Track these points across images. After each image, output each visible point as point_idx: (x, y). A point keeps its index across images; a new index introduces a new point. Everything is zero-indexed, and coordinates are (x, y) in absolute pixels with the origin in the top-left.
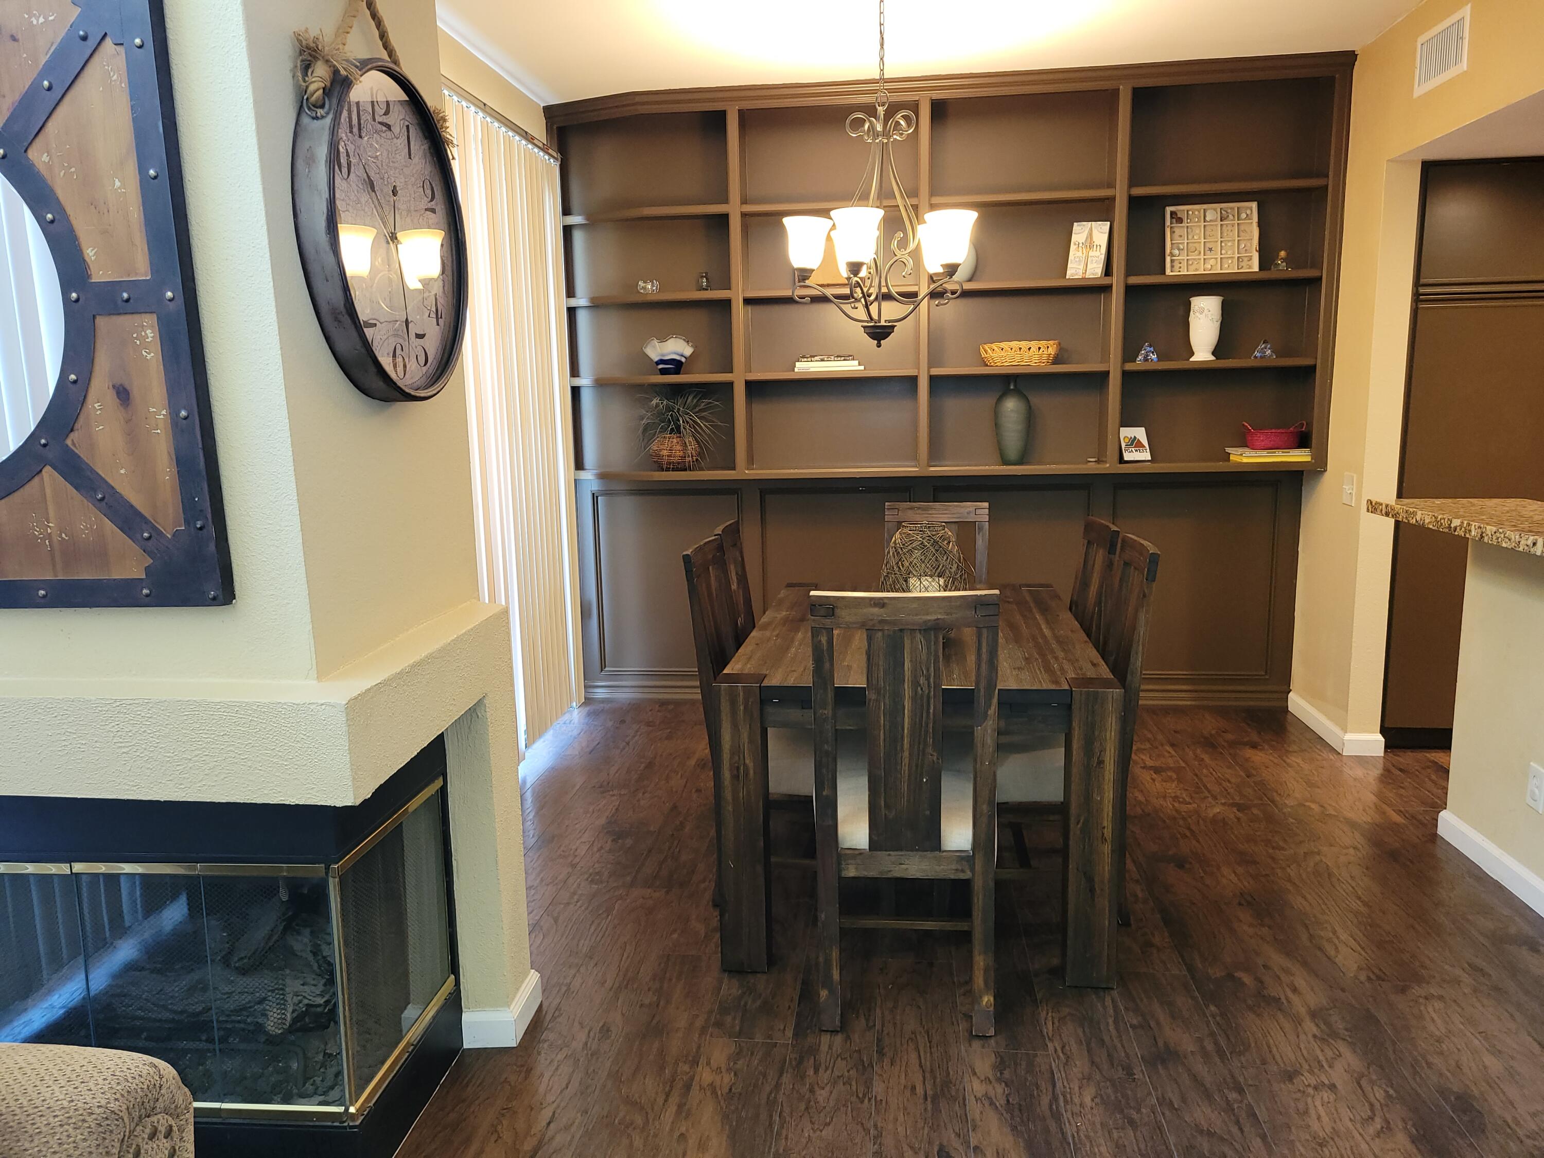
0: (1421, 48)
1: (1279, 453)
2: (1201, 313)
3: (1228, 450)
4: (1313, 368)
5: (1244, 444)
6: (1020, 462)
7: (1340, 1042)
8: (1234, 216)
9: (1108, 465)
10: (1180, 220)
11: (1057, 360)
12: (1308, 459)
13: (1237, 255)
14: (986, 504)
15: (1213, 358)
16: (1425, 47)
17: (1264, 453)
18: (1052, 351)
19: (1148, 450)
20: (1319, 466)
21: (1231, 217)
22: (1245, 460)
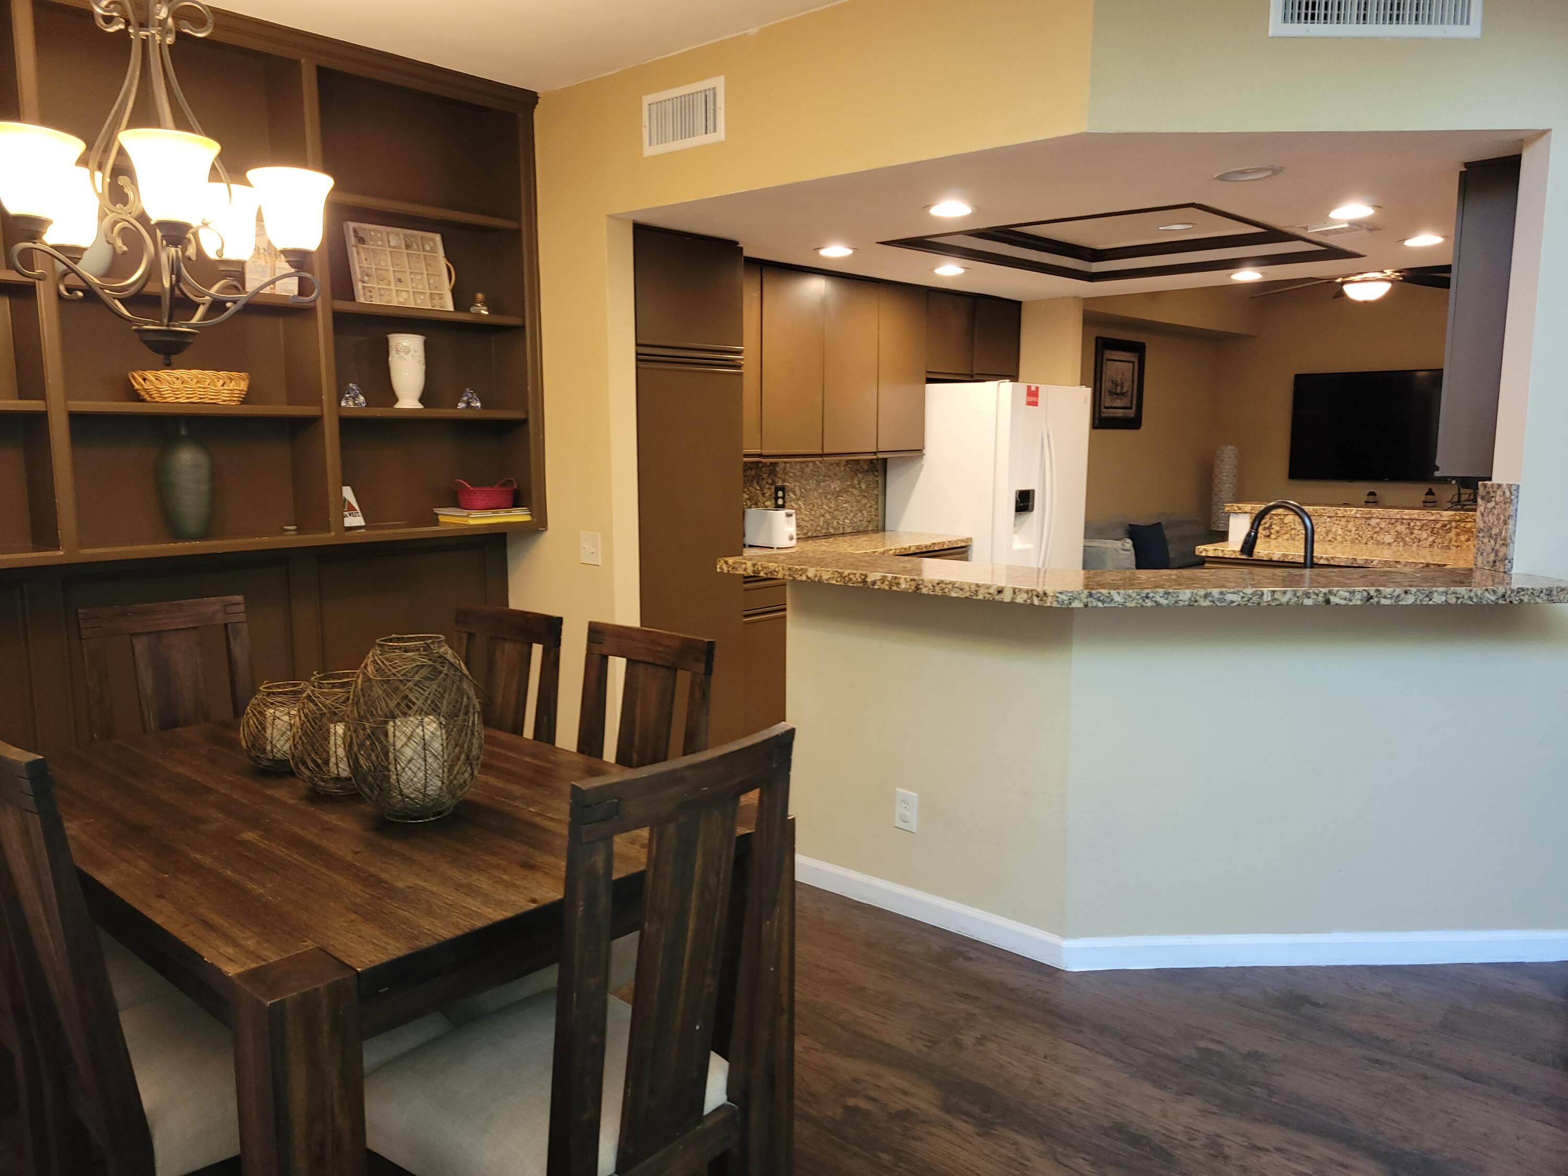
0: (650, 110)
1: (502, 512)
2: (408, 353)
3: (437, 511)
4: (525, 422)
5: (457, 504)
6: (204, 535)
7: (997, 1127)
8: (417, 245)
9: (333, 534)
10: (361, 240)
11: (246, 399)
12: (528, 518)
13: (428, 292)
14: (239, 598)
15: (420, 406)
16: (654, 107)
17: (489, 513)
18: (243, 385)
19: (360, 514)
20: (539, 525)
21: (415, 246)
22: (472, 522)
